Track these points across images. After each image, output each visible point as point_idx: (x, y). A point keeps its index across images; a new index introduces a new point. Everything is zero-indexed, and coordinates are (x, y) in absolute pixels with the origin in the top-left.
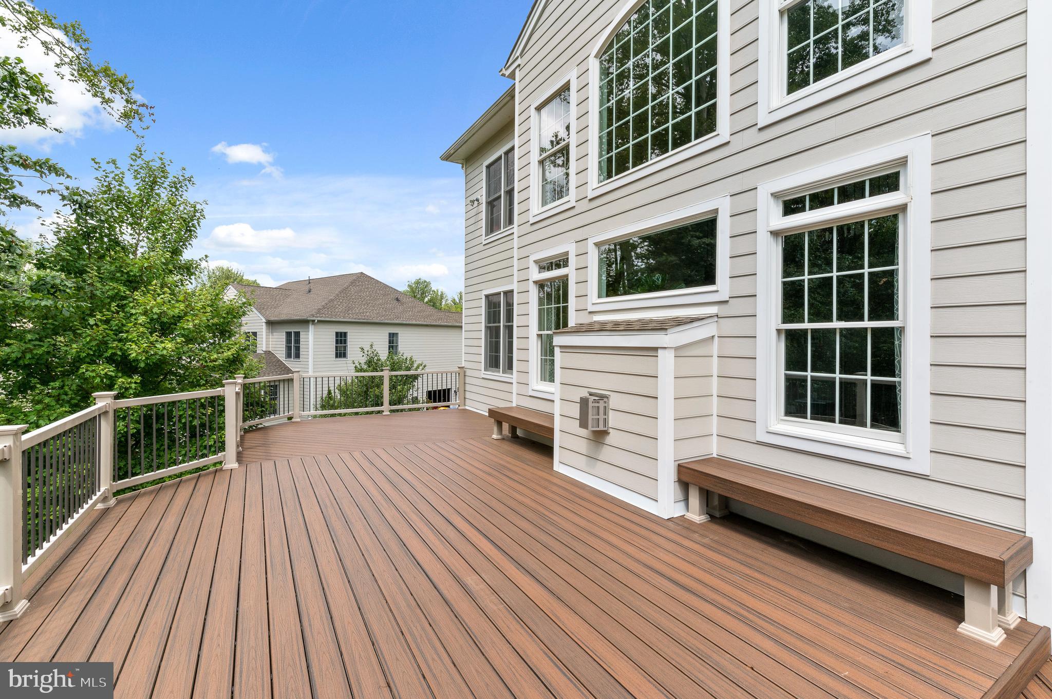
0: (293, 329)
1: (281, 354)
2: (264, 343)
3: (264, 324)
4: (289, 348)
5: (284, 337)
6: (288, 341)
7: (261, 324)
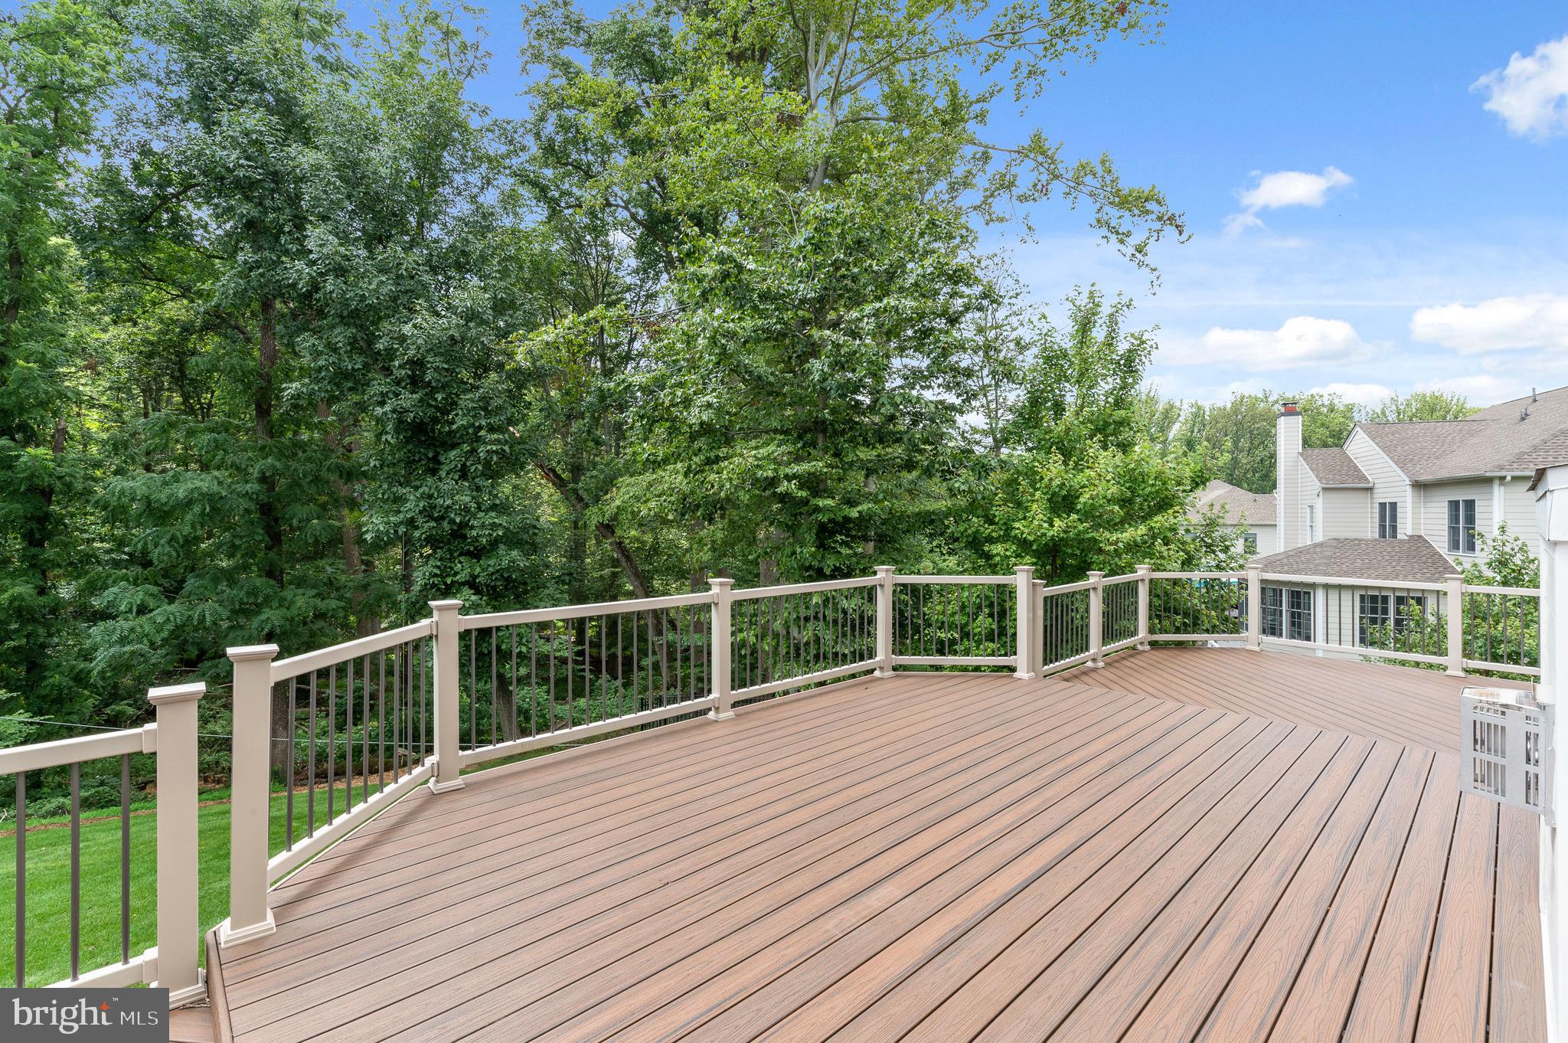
0: (1461, 495)
1: (1440, 542)
2: (1409, 521)
3: (1409, 489)
4: (1454, 531)
5: (1446, 510)
6: (1454, 518)
7: (1403, 489)
